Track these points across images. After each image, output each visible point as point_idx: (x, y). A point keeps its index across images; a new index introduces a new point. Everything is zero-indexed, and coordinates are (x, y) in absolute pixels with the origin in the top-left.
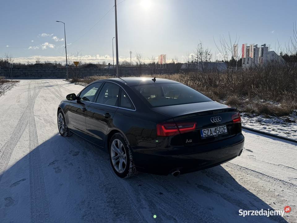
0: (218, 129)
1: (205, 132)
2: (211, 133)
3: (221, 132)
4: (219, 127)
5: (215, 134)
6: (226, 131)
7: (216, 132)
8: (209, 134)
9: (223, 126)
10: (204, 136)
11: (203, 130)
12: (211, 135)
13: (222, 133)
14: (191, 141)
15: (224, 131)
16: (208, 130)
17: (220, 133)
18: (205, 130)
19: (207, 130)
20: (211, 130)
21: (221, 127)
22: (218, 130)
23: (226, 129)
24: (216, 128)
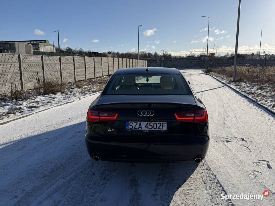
0: (152, 124)
1: (131, 124)
2: (140, 126)
3: (155, 127)
4: (153, 123)
5: (146, 129)
6: (165, 128)
7: (148, 127)
8: (137, 127)
9: (161, 123)
10: (130, 128)
11: (129, 122)
12: (140, 129)
13: (157, 129)
14: (113, 130)
15: (161, 127)
16: (137, 123)
17: (153, 129)
18: (133, 122)
19: (134, 123)
20: (140, 124)
21: (157, 123)
22: (150, 125)
23: (165, 126)
24: (149, 122)
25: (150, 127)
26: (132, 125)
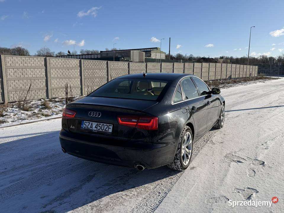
0: (101, 126)
1: (86, 123)
2: (91, 126)
3: (103, 129)
4: (102, 124)
5: (96, 129)
6: (110, 131)
7: (97, 128)
8: (89, 127)
9: (108, 125)
10: (84, 127)
11: (85, 121)
12: (91, 128)
13: (104, 131)
14: (74, 127)
15: (107, 129)
16: (90, 123)
17: (101, 130)
18: (87, 122)
19: (88, 122)
20: (92, 124)
21: (105, 124)
22: (99, 126)
23: (110, 128)
24: (98, 123)
25: (99, 128)
26: (86, 125)
